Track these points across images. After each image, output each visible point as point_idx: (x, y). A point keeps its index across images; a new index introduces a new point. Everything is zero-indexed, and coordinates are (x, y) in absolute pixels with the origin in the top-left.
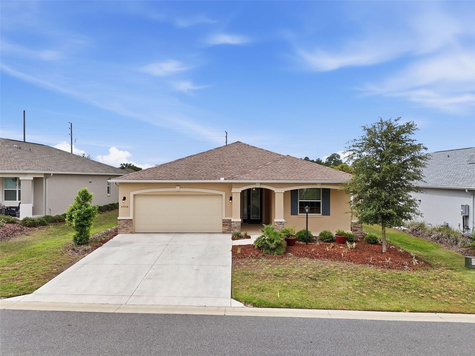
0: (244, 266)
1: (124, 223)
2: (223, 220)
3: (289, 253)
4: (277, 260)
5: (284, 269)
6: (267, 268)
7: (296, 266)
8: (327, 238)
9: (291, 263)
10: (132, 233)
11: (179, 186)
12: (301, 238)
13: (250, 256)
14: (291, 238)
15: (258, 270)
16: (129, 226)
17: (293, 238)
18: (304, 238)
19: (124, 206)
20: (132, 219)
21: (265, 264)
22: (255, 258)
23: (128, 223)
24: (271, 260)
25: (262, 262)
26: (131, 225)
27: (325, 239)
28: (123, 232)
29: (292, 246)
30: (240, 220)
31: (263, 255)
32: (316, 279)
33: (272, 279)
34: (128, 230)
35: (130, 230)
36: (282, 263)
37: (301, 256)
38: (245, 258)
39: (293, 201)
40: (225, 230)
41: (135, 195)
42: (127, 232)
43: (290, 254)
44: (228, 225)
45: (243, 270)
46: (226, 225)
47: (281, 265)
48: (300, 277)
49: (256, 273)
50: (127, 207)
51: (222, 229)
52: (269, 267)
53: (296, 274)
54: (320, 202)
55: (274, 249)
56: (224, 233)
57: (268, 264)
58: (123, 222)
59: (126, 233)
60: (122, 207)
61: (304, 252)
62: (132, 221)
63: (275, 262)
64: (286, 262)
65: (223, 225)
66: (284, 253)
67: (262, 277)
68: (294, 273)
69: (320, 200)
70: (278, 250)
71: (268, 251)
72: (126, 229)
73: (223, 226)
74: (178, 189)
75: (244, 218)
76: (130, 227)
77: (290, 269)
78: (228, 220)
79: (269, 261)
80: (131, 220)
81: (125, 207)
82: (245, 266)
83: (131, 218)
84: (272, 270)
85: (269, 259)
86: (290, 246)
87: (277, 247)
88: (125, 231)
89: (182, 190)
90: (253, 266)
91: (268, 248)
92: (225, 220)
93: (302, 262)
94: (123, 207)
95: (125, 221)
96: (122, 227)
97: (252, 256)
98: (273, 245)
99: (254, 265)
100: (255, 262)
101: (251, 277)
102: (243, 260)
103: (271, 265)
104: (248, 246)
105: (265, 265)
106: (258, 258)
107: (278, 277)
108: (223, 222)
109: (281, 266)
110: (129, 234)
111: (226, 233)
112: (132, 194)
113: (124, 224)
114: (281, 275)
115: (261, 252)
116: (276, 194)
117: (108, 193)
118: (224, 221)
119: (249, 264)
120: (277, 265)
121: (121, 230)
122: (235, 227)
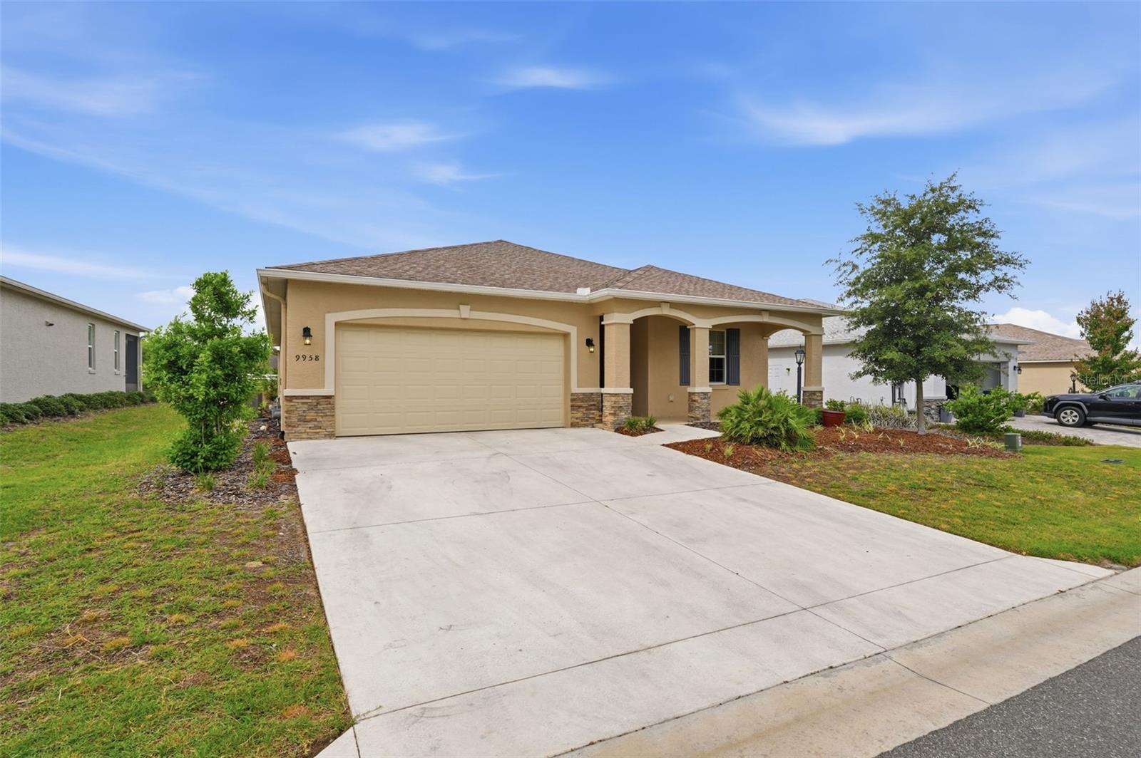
1: (306, 406)
2: (572, 395)
10: (332, 435)
11: (469, 304)
16: (322, 417)
19: (304, 357)
20: (332, 394)
23: (320, 407)
26: (328, 414)
28: (304, 436)
34: (320, 428)
35: (326, 427)
40: (577, 419)
41: (337, 324)
42: (318, 433)
44: (584, 407)
46: (579, 407)
50: (314, 358)
51: (570, 417)
54: (722, 359)
56: (573, 425)
58: (303, 403)
59: (311, 439)
60: (298, 357)
62: (331, 400)
65: (572, 406)
69: (724, 354)
72: (311, 425)
73: (572, 410)
74: (465, 311)
76: (325, 419)
78: (584, 394)
80: (329, 397)
81: (308, 358)
83: (328, 391)
88: (308, 430)
89: (475, 315)
92: (577, 394)
94: (301, 359)
95: (310, 401)
96: (299, 420)
108: (572, 400)
110: (323, 441)
111: (579, 427)
112: (331, 319)
113: (304, 411)
117: (90, 366)
118: (575, 397)
121: (294, 429)
122: (621, 407)
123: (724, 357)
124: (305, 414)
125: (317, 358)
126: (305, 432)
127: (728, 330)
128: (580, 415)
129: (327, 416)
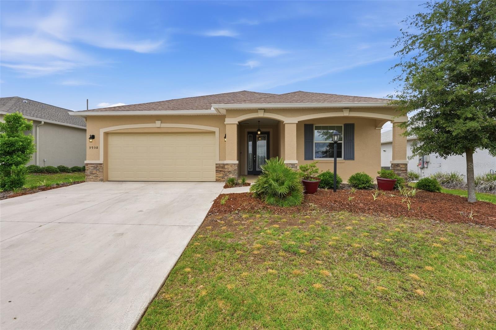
0: (222, 228)
1: (92, 167)
2: (216, 164)
3: (311, 204)
4: (290, 216)
5: (307, 233)
6: (268, 231)
7: (329, 228)
8: (363, 183)
9: (317, 222)
10: (102, 180)
11: (160, 121)
12: (325, 183)
13: (240, 209)
14: (310, 180)
15: (249, 236)
16: (99, 172)
17: (313, 181)
18: (329, 183)
20: (102, 163)
21: (265, 224)
22: (248, 212)
23: (98, 168)
24: (278, 216)
25: (260, 219)
27: (360, 184)
28: (92, 180)
29: (313, 193)
30: (237, 162)
31: (264, 207)
32: (393, 263)
33: (279, 263)
34: (98, 177)
35: (100, 176)
36: (300, 221)
37: (332, 209)
38: (231, 212)
39: (307, 143)
40: (219, 177)
41: (107, 134)
42: (97, 179)
43: (313, 205)
44: (223, 171)
45: (217, 236)
46: (221, 171)
47: (298, 225)
48: (350, 255)
49: (244, 245)
50: (96, 148)
51: (215, 176)
52: (272, 230)
53: (336, 248)
54: (341, 143)
55: (283, 197)
56: (217, 181)
57: (271, 223)
58: (91, 166)
59: (94, 181)
60: (90, 148)
61: (335, 201)
62: (102, 165)
63: (284, 220)
64: (307, 218)
65: (216, 170)
66: (302, 203)
67: (255, 256)
68: (330, 243)
69: (342, 141)
70: (291, 198)
71: (272, 199)
72: (94, 175)
73: (216, 172)
74: (158, 124)
75: (249, 169)
76: (100, 173)
77: (320, 234)
78: (223, 164)
79: (274, 218)
81: (94, 148)
82: (225, 227)
83: (101, 161)
84: (281, 237)
85: (274, 213)
86: (310, 194)
87: (289, 194)
89: (163, 125)
90: (241, 227)
91: (275, 194)
92: (219, 164)
93: (339, 219)
94: (91, 148)
95: (94, 165)
96: (90, 173)
97: (244, 209)
98: (282, 190)
99: (244, 224)
100: (247, 219)
101: (228, 254)
102: (226, 215)
103: (278, 226)
104: (244, 195)
105: (266, 226)
106: (254, 212)
107: (293, 258)
108: (217, 167)
109: (299, 228)
110: (99, 182)
111: (220, 182)
112: (102, 131)
113: (92, 170)
114: (302, 251)
115: (261, 202)
116: (286, 126)
119: (235, 222)
120: (291, 224)
121: (88, 177)
122: (230, 171)
123: (342, 142)
124: (92, 171)
125: (97, 148)
126: (92, 178)
127: (346, 125)
128: (221, 175)
129: (100, 172)
